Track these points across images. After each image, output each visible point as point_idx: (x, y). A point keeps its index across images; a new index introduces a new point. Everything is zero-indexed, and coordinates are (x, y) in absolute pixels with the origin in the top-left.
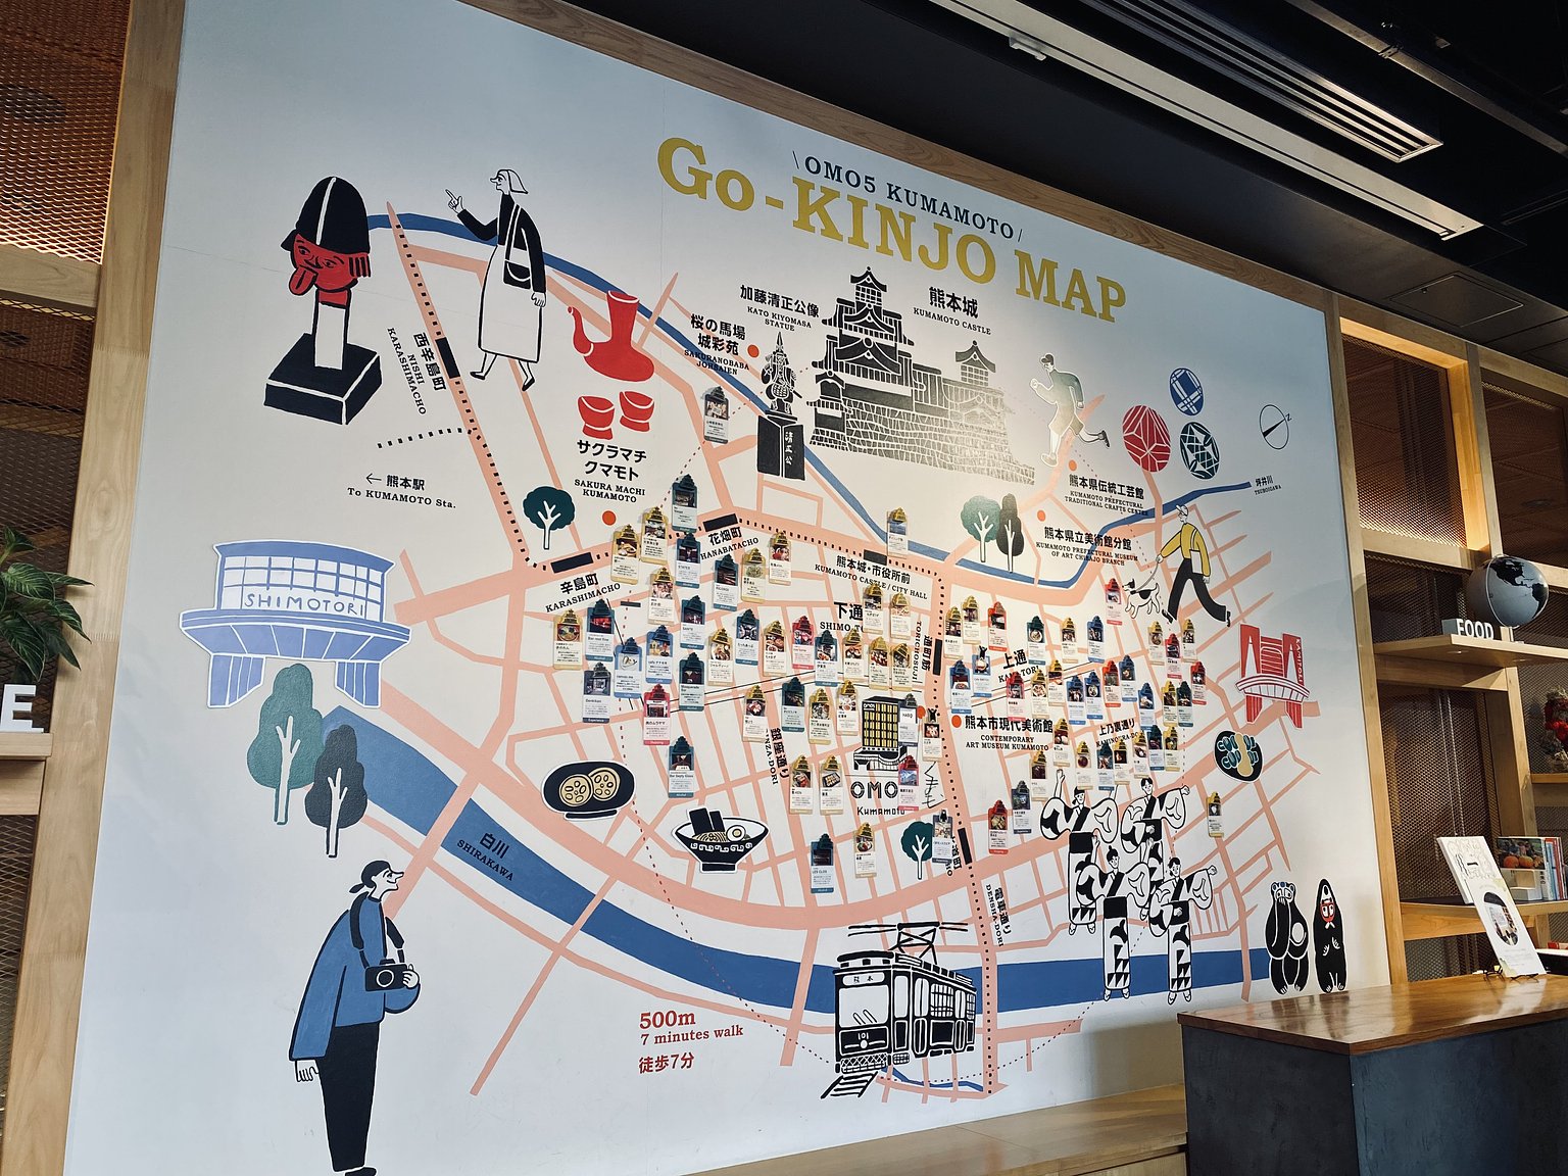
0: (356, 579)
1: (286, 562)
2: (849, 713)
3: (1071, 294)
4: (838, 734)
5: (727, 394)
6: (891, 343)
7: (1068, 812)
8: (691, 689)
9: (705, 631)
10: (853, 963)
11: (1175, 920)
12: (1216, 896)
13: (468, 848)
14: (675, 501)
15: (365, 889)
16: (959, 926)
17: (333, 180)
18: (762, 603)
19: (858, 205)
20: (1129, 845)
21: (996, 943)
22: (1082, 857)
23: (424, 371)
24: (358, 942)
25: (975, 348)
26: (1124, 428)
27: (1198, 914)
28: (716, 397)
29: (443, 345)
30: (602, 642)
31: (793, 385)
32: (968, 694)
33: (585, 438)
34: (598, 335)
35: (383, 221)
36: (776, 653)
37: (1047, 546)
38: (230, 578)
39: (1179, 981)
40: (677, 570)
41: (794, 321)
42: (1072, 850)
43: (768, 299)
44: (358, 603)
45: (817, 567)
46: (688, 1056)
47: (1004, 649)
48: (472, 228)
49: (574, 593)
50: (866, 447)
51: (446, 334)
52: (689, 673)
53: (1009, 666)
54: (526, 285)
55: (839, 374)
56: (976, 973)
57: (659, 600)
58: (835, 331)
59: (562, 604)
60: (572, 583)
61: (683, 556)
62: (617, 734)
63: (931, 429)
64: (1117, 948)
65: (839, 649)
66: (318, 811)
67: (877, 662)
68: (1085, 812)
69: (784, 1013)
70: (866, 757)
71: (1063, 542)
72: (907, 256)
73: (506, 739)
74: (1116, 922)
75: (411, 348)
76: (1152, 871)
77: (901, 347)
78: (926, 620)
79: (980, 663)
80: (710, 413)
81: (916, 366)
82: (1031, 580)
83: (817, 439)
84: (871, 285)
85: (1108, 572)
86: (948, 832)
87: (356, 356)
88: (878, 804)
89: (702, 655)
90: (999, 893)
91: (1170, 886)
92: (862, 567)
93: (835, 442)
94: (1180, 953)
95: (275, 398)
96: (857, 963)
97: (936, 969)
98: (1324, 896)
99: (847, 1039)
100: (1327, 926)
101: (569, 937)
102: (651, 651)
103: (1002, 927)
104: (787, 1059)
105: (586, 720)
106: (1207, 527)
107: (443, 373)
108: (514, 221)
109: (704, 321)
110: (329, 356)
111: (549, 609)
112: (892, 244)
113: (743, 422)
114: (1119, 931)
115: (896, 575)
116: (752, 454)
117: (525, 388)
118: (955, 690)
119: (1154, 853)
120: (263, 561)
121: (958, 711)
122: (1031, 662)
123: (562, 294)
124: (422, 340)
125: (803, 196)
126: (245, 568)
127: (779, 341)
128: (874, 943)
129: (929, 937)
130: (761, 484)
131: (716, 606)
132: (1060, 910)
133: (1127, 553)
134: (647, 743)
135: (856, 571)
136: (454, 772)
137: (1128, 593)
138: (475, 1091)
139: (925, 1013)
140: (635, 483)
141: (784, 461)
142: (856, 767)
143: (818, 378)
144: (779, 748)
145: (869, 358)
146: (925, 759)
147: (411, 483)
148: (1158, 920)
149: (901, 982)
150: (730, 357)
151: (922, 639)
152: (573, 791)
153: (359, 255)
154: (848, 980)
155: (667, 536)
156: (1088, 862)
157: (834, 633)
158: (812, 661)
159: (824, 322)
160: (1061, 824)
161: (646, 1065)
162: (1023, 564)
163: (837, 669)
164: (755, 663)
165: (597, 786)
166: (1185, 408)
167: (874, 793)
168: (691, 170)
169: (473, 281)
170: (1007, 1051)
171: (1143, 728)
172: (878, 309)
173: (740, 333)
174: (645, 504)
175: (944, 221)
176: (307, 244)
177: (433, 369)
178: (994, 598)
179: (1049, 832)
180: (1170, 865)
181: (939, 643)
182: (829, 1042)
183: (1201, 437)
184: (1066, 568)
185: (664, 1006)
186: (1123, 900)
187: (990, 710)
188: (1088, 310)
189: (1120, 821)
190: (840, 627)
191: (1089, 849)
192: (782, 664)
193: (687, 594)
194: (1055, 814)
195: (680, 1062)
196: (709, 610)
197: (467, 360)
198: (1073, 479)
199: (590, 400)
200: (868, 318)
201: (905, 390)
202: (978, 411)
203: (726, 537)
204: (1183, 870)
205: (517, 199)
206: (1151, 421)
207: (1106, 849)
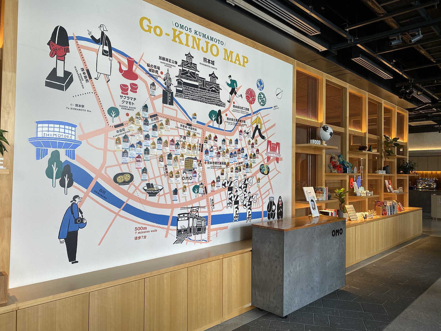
0: (69, 129)
1: (52, 125)
2: (182, 161)
3: (236, 60)
4: (180, 166)
5: (155, 84)
6: (194, 72)
7: (228, 182)
8: (147, 156)
9: (150, 142)
10: (181, 216)
11: (248, 205)
12: (258, 200)
13: (96, 192)
14: (143, 111)
15: (74, 202)
16: (204, 207)
17: (59, 27)
18: (163, 135)
19: (187, 35)
20: (240, 189)
21: (211, 210)
22: (230, 192)
23: (83, 77)
24: (73, 213)
25: (213, 73)
26: (246, 94)
27: (253, 204)
28: (153, 84)
29: (88, 71)
30: (126, 145)
31: (171, 82)
32: (208, 156)
33: (122, 95)
34: (125, 68)
35: (72, 38)
36: (166, 147)
37: (227, 122)
38: (39, 129)
39: (249, 218)
40: (144, 127)
41: (171, 65)
42: (228, 191)
43: (165, 60)
44: (70, 136)
45: (176, 127)
46: (145, 236)
47: (217, 146)
48: (94, 40)
49: (120, 133)
50: (188, 98)
51: (89, 68)
52: (146, 152)
53: (217, 150)
54: (107, 55)
55: (182, 79)
56: (206, 217)
57: (139, 135)
58: (181, 68)
59: (117, 136)
60: (119, 131)
61: (145, 124)
62: (130, 166)
63: (203, 93)
64: (236, 211)
65: (180, 146)
66: (62, 184)
67: (189, 149)
68: (232, 182)
69: (166, 226)
70: (185, 171)
71: (231, 121)
72: (199, 49)
73: (105, 167)
74: (236, 206)
75: (80, 72)
76: (245, 195)
77: (197, 72)
78: (200, 140)
79: (211, 149)
80: (151, 88)
81: (200, 78)
82: (223, 130)
83: (176, 96)
84: (190, 57)
85: (240, 128)
86: (202, 187)
88: (188, 181)
89: (149, 148)
90: (213, 200)
91: (248, 198)
92: (186, 127)
93: (181, 96)
94: (249, 212)
95: (48, 84)
96: (182, 215)
97: (198, 216)
98: (280, 200)
99: (179, 232)
100: (280, 206)
101: (119, 211)
102: (137, 147)
103: (213, 207)
104: (166, 236)
105: (122, 163)
107: (88, 78)
108: (104, 39)
109: (150, 65)
110: (60, 74)
111: (114, 137)
112: (195, 46)
113: (159, 91)
114: (237, 208)
115: (194, 129)
116: (161, 99)
117: (107, 82)
118: (205, 156)
119: (245, 191)
120: (47, 125)
121: (206, 160)
122: (222, 149)
123: (116, 58)
124: (83, 69)
125: (174, 33)
126: (43, 127)
127: (168, 70)
128: (185, 211)
129: (197, 210)
130: (163, 106)
131: (152, 136)
133: (244, 124)
134: (136, 168)
135: (185, 128)
136: (93, 175)
137: (244, 133)
138: (99, 245)
139: (196, 226)
140: (134, 106)
141: (169, 101)
142: (183, 173)
143: (177, 80)
144: (166, 169)
145: (189, 75)
146: (198, 171)
147: (81, 106)
148: (245, 205)
149: (191, 219)
150: (156, 74)
151: (199, 144)
152: (120, 179)
153: (67, 47)
154: (180, 219)
155: (141, 119)
156: (231, 193)
157: (179, 143)
158: (174, 149)
159: (179, 66)
160: (226, 185)
161: (136, 238)
162: (222, 126)
163: (180, 151)
164: (161, 150)
165: (125, 178)
166: (260, 89)
167: (187, 179)
168: (148, 26)
169: (94, 54)
170: (212, 233)
171: (245, 164)
172: (191, 63)
173: (159, 68)
174: (136, 111)
175: (207, 40)
176: (53, 44)
177: (85, 77)
178: (215, 134)
179: (224, 187)
180: (249, 193)
181: (203, 145)
182: (175, 232)
183: (262, 96)
184: (230, 127)
185: (140, 226)
186: (238, 201)
187: (213, 160)
188: (240, 64)
189: (239, 184)
190: (181, 141)
192: (168, 150)
193: (146, 133)
195: (143, 238)
196: (151, 137)
197: (94, 75)
198: (234, 106)
199: (123, 85)
200: (189, 65)
201: (197, 84)
202: (214, 89)
203: (155, 119)
204: (251, 195)
205: (105, 33)
206: (252, 92)
207: (235, 190)
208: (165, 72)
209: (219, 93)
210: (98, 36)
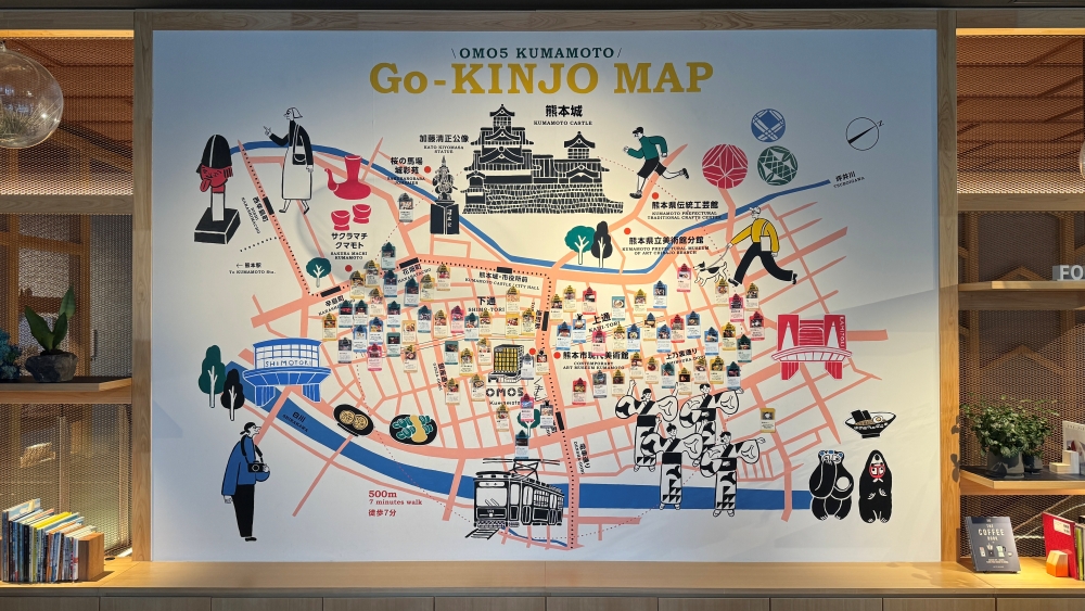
2: (486, 354)
3: (662, 80)
4: (479, 365)
5: (410, 195)
6: (518, 146)
7: (637, 404)
8: (393, 346)
9: (401, 318)
10: (484, 476)
11: (722, 468)
12: (764, 457)
13: (287, 418)
14: (383, 256)
15: (246, 434)
16: (556, 462)
17: (215, 137)
18: (433, 301)
19: (495, 68)
20: (686, 423)
21: (579, 471)
22: (647, 429)
23: (258, 214)
24: (244, 454)
25: (580, 136)
26: (704, 163)
28: (405, 198)
29: (266, 201)
30: (347, 320)
31: (452, 183)
33: (335, 232)
34: (339, 179)
35: (237, 149)
36: (441, 326)
37: (631, 249)
39: (724, 505)
40: (384, 289)
41: (452, 148)
42: (639, 425)
43: (436, 139)
45: (467, 280)
46: (393, 511)
47: (595, 314)
48: (277, 142)
49: (332, 306)
50: (500, 210)
51: (267, 196)
52: (392, 339)
53: (597, 323)
54: (303, 163)
55: (481, 171)
56: (564, 487)
57: (375, 305)
58: (479, 148)
59: (326, 311)
60: (331, 301)
61: (387, 282)
62: (355, 368)
63: (545, 192)
64: (672, 482)
66: (226, 403)
68: (651, 404)
69: (445, 497)
70: (496, 376)
71: (645, 245)
72: (530, 90)
74: (672, 467)
75: (252, 205)
76: (705, 439)
77: (524, 147)
78: (538, 301)
79: (579, 323)
81: (535, 157)
82: (617, 271)
83: (467, 211)
84: (504, 115)
85: (681, 260)
86: (551, 413)
87: (229, 213)
88: (503, 399)
89: (399, 331)
90: (583, 446)
91: (721, 449)
92: (495, 277)
93: (479, 210)
94: (726, 488)
95: (199, 238)
96: (489, 476)
97: (538, 483)
98: (874, 461)
99: (481, 513)
100: (875, 481)
101: (334, 456)
102: (372, 330)
103: (584, 465)
104: (446, 517)
105: (339, 362)
106: (780, 219)
107: (267, 213)
108: (296, 134)
109: (398, 160)
110: (218, 216)
111: (320, 314)
112: (519, 85)
113: (422, 208)
114: (674, 472)
115: (518, 278)
116: (428, 224)
117: (305, 213)
119: (708, 428)
121: (558, 349)
122: (614, 320)
123: (322, 163)
124: (257, 200)
125: (459, 74)
127: (444, 161)
128: (499, 467)
129: (534, 467)
130: (433, 240)
131: (406, 305)
132: (628, 458)
133: (699, 245)
134: (370, 370)
135: (492, 279)
137: (698, 271)
138: (295, 514)
139: (530, 503)
140: (362, 250)
141: (446, 225)
142: (490, 382)
143: (468, 177)
144: (443, 373)
145: (502, 158)
146: (537, 374)
147: (255, 265)
148: (708, 468)
149: (515, 488)
150: (414, 175)
153: (228, 168)
154: (481, 484)
155: (379, 274)
156: (651, 431)
158: (464, 329)
159: (472, 144)
160: (631, 410)
161: (372, 513)
162: (610, 262)
164: (429, 332)
166: (765, 138)
168: (389, 79)
169: (278, 166)
170: (582, 529)
172: (509, 129)
173: (420, 161)
174: (366, 260)
175: (559, 60)
176: (206, 168)
177: (262, 212)
178: (587, 284)
179: (622, 415)
180: (722, 436)
181: (547, 314)
182: (472, 511)
183: (779, 156)
184: (647, 261)
185: (382, 489)
186: (679, 455)
187: (581, 348)
188: (677, 88)
189: (679, 408)
190: (480, 310)
191: (654, 424)
192: (446, 332)
193: (389, 301)
194: (627, 405)
195: (389, 513)
196: (402, 308)
197: (276, 205)
198: (655, 205)
199: (337, 212)
200: (502, 135)
201: (527, 172)
202: (581, 174)
203: (412, 270)
204: (733, 440)
205: (297, 122)
206: (730, 154)
207: (666, 425)
208: (436, 166)
209: (600, 180)
210: (282, 133)
